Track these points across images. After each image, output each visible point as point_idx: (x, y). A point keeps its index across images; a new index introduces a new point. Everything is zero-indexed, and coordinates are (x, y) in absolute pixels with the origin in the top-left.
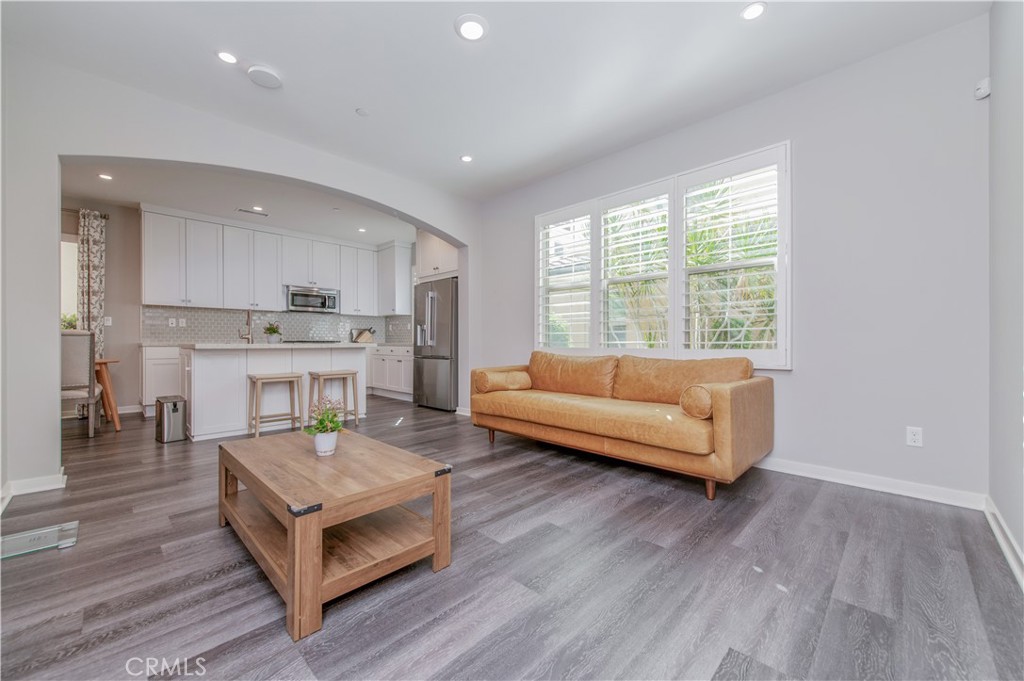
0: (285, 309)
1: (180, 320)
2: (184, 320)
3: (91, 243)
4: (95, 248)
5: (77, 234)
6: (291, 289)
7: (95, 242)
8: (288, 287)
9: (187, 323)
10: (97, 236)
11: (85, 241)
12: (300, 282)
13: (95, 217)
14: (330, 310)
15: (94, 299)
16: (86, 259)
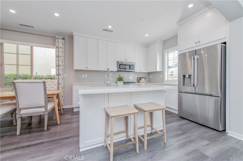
0: (117, 70)
1: (86, 75)
2: (87, 75)
3: (59, 48)
4: (60, 50)
5: (55, 45)
6: (119, 62)
7: (60, 48)
8: (118, 62)
9: (87, 76)
10: (61, 45)
11: (57, 47)
12: (122, 60)
13: (60, 39)
14: (132, 70)
15: (60, 68)
16: (58, 53)
